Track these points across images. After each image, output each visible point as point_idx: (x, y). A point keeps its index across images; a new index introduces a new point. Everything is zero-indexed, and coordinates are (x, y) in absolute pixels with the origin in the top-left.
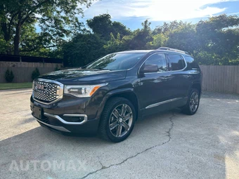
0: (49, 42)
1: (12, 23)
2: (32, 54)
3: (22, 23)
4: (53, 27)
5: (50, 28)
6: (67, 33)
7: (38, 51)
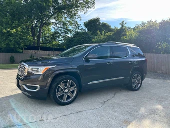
0: (59, 38)
1: (36, 26)
2: (48, 45)
3: (43, 26)
4: (62, 27)
5: (60, 28)
6: (71, 31)
7: (52, 43)
